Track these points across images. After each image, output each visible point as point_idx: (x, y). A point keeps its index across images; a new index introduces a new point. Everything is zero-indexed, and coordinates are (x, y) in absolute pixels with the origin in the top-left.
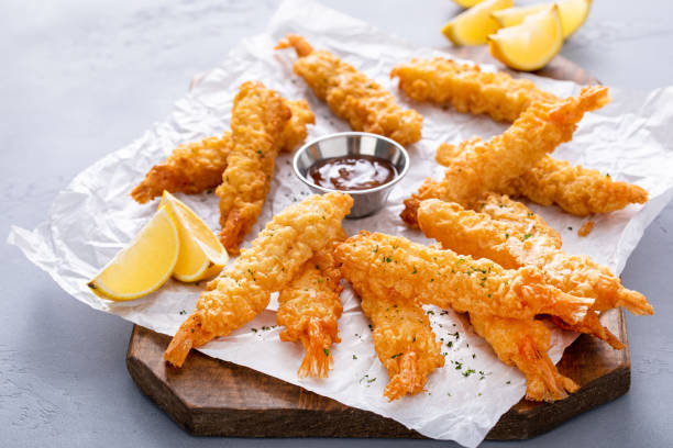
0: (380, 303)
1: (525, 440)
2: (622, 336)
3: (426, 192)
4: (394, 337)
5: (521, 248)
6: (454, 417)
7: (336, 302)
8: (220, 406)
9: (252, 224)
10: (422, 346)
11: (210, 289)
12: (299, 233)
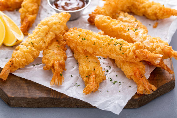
0: (81, 55)
1: (137, 108)
2: (172, 67)
3: (97, 11)
4: (87, 69)
5: (134, 34)
6: (110, 101)
7: (64, 55)
8: (21, 96)
9: (32, 23)
10: (97, 73)
11: (17, 50)
12: (50, 28)
